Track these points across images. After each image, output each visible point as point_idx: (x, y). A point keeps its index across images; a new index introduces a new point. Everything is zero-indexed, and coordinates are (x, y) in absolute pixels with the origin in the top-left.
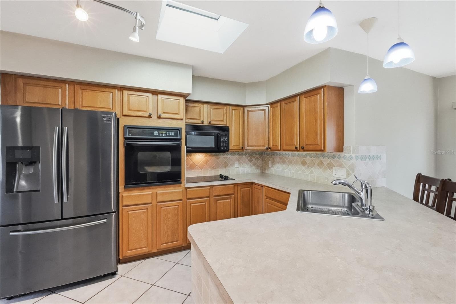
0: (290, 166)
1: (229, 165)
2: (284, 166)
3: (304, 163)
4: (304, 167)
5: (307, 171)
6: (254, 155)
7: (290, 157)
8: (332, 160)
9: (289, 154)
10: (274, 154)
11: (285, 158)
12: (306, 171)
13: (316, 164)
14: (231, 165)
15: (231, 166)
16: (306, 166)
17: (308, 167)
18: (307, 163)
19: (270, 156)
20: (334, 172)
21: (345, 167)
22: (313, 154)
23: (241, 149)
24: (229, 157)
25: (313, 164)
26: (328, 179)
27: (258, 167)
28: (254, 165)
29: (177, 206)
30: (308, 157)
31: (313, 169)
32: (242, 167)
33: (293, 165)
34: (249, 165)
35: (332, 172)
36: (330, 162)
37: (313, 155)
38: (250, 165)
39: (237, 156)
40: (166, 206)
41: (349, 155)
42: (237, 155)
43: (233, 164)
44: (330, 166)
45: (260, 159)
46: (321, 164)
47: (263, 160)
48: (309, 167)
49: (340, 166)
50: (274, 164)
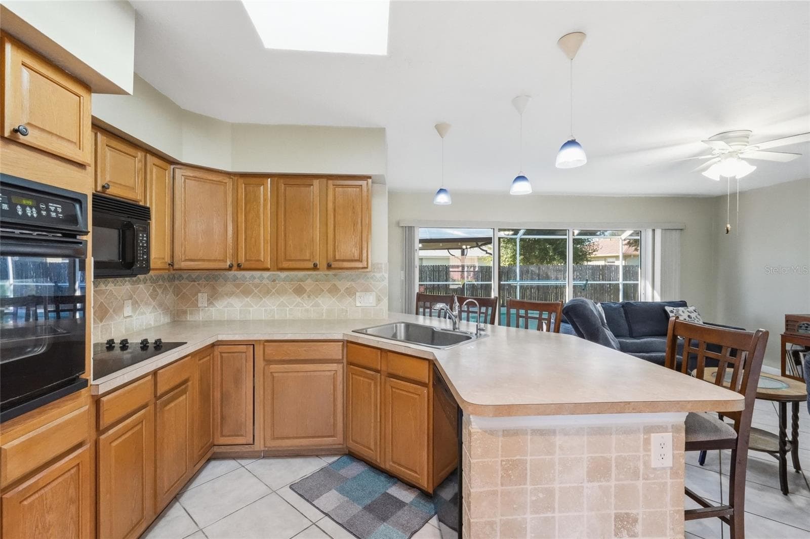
0: (264, 299)
1: (111, 311)
2: (248, 299)
3: (299, 291)
4: (300, 297)
5: (306, 304)
6: (161, 282)
7: (265, 282)
8: (353, 283)
9: (261, 276)
10: (215, 278)
11: (251, 285)
12: (304, 305)
13: (325, 290)
14: (114, 311)
15: (115, 315)
16: (305, 295)
17: (309, 297)
18: (306, 290)
19: (200, 282)
20: (357, 300)
21: (374, 291)
22: (319, 274)
23: (167, 267)
24: (110, 288)
25: (318, 292)
26: (347, 310)
27: (166, 309)
28: (161, 305)
29: (75, 469)
30: (309, 281)
31: (320, 300)
32: (139, 314)
33: (273, 297)
34: (152, 307)
35: (355, 300)
36: (351, 286)
37: (319, 276)
38: (154, 306)
39: (127, 287)
40: (41, 485)
41: (381, 274)
42: (127, 282)
43: (119, 309)
44: (351, 292)
45: (171, 291)
46: (334, 290)
47: (177, 292)
48: (312, 297)
49: (367, 290)
50: (216, 299)
